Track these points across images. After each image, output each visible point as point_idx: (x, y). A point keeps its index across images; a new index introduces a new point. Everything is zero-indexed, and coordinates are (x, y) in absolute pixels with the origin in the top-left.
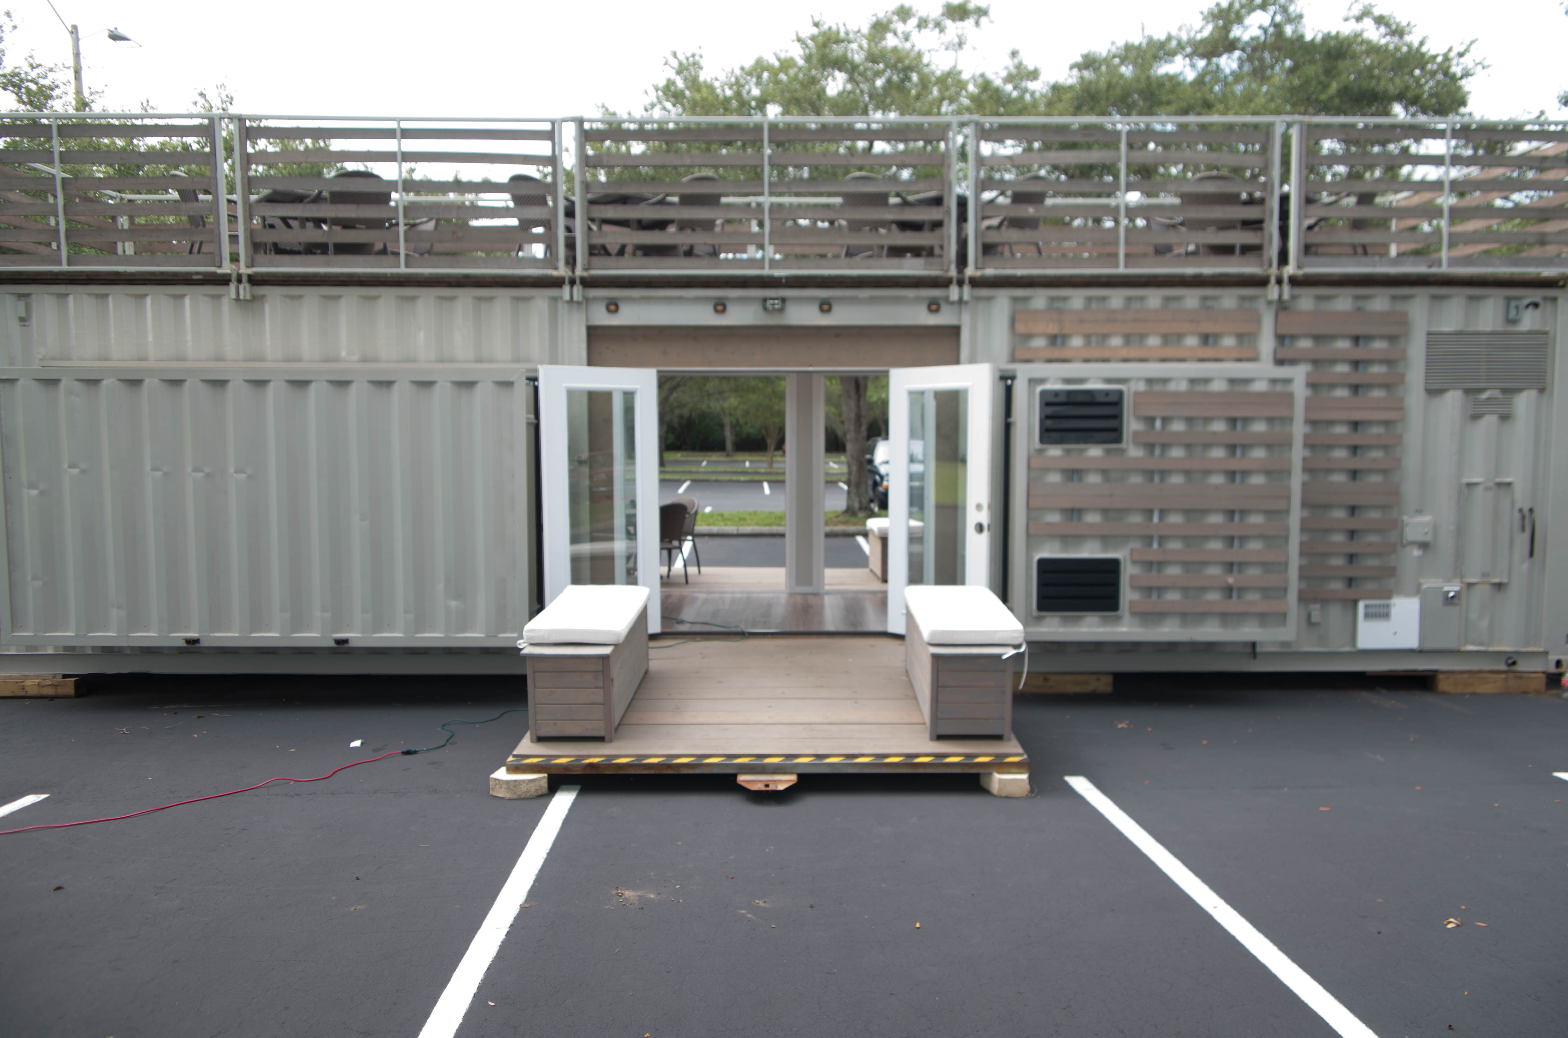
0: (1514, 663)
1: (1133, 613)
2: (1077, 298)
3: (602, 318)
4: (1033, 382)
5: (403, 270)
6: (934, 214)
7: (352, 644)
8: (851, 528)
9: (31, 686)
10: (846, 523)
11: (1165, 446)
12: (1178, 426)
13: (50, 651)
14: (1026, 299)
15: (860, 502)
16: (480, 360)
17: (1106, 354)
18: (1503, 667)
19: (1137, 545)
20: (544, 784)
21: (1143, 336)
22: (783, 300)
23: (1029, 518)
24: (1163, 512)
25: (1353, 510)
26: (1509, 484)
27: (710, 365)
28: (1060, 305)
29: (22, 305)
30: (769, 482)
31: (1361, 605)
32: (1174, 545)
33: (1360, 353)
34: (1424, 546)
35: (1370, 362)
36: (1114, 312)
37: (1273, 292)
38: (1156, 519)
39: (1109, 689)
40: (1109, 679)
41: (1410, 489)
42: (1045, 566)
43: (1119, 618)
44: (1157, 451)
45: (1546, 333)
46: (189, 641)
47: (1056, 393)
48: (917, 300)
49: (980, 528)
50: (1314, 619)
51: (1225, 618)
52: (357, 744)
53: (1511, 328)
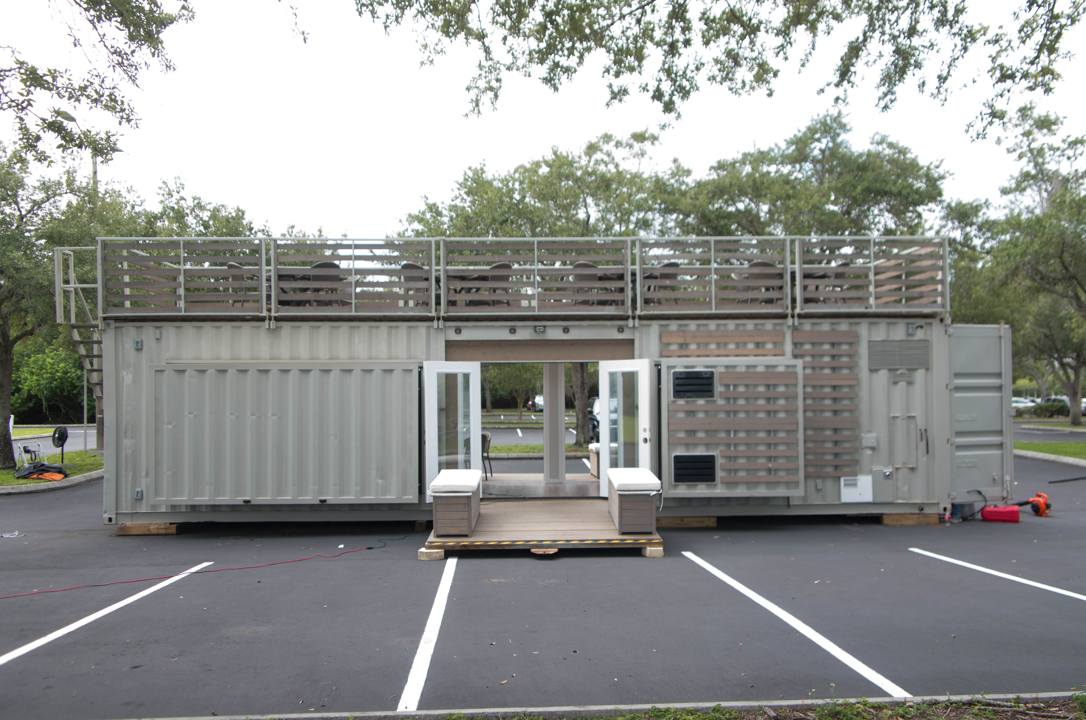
0: (922, 509)
1: (722, 483)
2: (692, 325)
3: (453, 336)
4: (669, 368)
5: (353, 313)
6: (620, 284)
7: (328, 502)
8: (579, 454)
9: (153, 529)
10: (576, 451)
11: (735, 399)
12: (741, 389)
13: (163, 510)
14: (667, 325)
15: (585, 438)
16: (390, 358)
17: (708, 353)
18: (917, 511)
19: (722, 448)
20: (443, 554)
21: (726, 344)
22: (545, 327)
23: (669, 435)
24: (735, 432)
25: (836, 430)
26: (914, 417)
27: (508, 359)
28: (684, 328)
29: (158, 332)
30: (520, 428)
31: (842, 480)
32: (742, 448)
33: (835, 351)
34: (873, 449)
35: (841, 356)
36: (711, 332)
37: (790, 321)
38: (732, 435)
39: (715, 525)
40: (715, 520)
41: (864, 420)
42: (678, 460)
43: (716, 485)
44: (732, 401)
45: (927, 341)
46: (245, 501)
47: (681, 373)
48: (612, 326)
49: (645, 440)
50: (819, 487)
51: (769, 484)
52: (342, 546)
53: (910, 338)
